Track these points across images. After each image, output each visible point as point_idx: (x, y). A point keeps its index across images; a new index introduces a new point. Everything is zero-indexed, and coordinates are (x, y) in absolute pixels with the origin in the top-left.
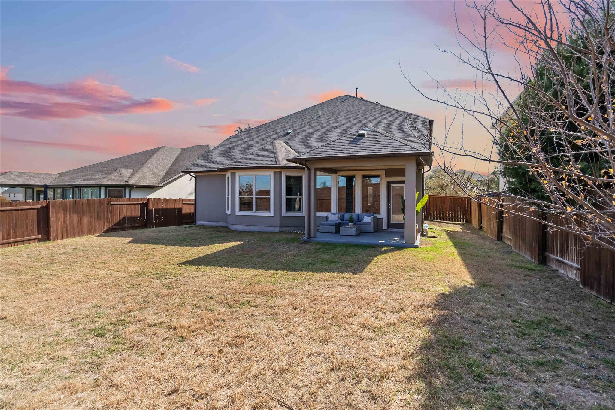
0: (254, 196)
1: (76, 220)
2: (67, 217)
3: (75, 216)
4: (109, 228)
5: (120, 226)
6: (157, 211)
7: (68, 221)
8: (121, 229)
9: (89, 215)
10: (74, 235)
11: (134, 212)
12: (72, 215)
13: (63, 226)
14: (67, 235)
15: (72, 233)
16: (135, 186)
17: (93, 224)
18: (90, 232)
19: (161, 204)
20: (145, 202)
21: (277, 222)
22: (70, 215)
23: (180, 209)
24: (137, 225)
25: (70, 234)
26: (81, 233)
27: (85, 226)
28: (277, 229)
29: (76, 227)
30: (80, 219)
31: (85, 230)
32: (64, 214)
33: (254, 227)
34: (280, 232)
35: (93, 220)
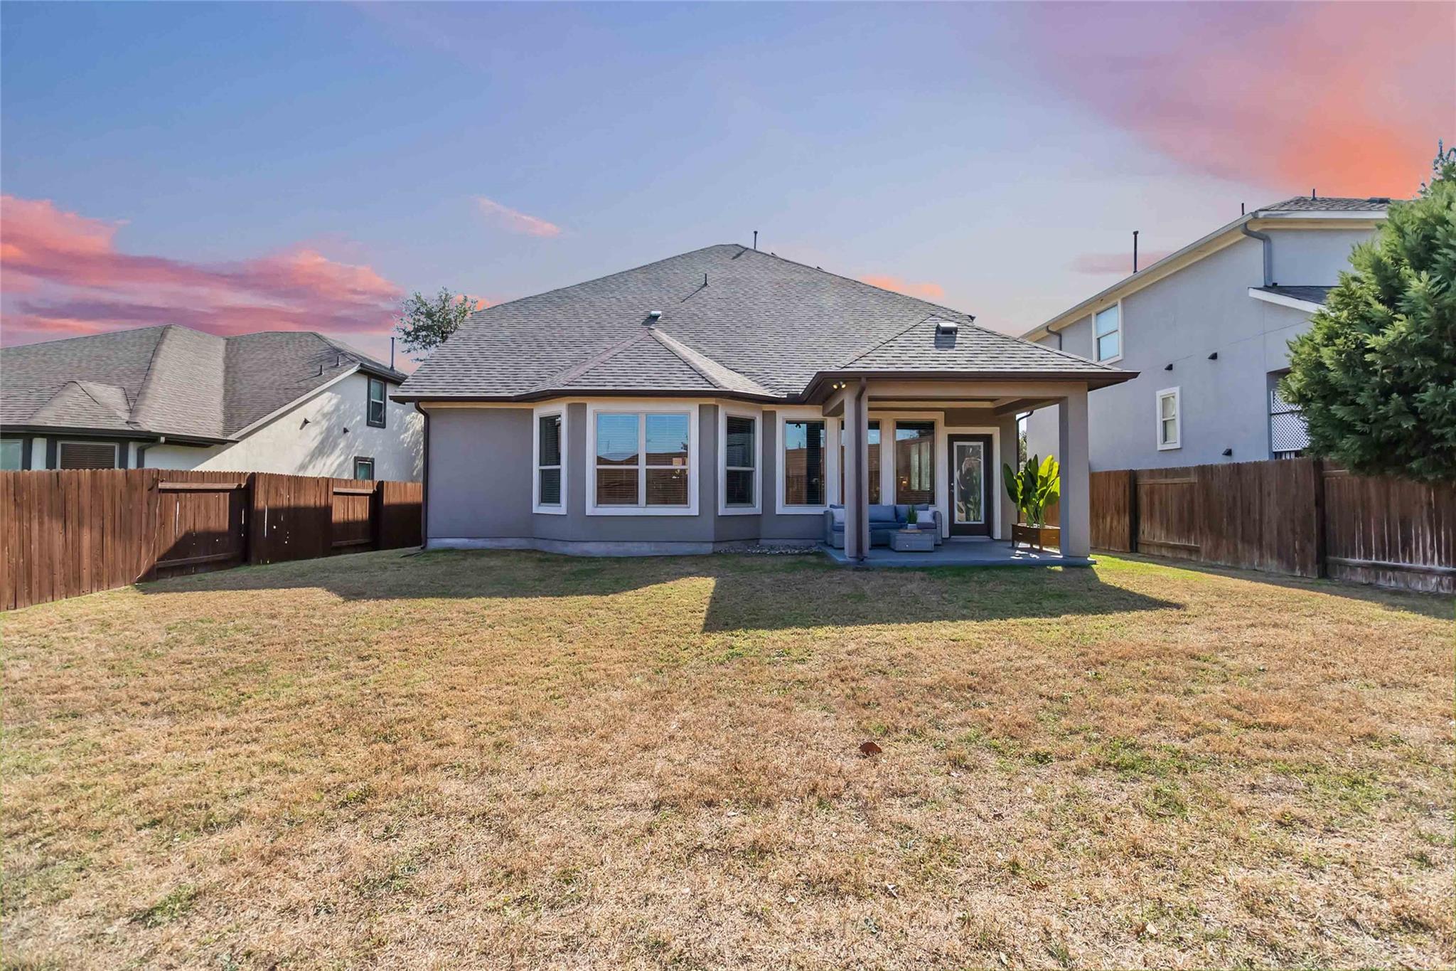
0: (642, 467)
1: (58, 540)
2: (30, 530)
3: (57, 526)
4: (154, 566)
5: (177, 561)
6: (274, 512)
7: (35, 546)
8: (182, 570)
9: (97, 523)
10: (50, 592)
11: (212, 515)
12: (46, 526)
13: (17, 563)
14: (30, 593)
15: (46, 584)
16: (163, 439)
17: (109, 554)
18: (101, 580)
19: (283, 492)
20: (243, 485)
21: (708, 528)
22: (41, 524)
23: (328, 510)
24: (221, 556)
25: (40, 587)
26: (74, 586)
27: (86, 561)
28: (708, 548)
29: (57, 566)
30: (70, 536)
31: (86, 574)
32: (21, 520)
33: (640, 544)
34: (715, 554)
35: (108, 540)
